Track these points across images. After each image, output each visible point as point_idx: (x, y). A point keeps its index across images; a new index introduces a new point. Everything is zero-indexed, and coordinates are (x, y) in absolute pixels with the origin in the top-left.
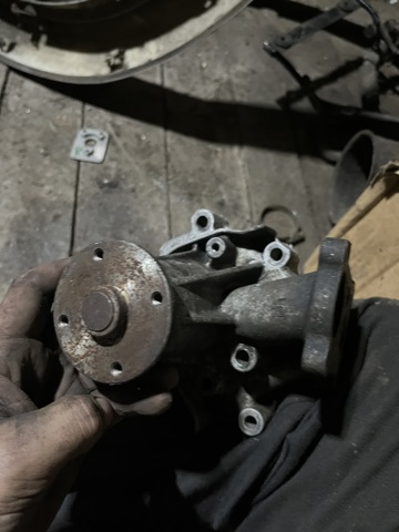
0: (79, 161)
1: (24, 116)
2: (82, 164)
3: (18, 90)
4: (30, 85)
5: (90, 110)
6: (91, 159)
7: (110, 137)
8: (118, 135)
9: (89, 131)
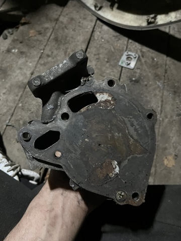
0: (122, 67)
1: (101, 43)
2: (123, 68)
3: (100, 30)
4: (105, 28)
5: (131, 42)
6: (128, 67)
7: (139, 57)
8: (143, 56)
9: (130, 53)
